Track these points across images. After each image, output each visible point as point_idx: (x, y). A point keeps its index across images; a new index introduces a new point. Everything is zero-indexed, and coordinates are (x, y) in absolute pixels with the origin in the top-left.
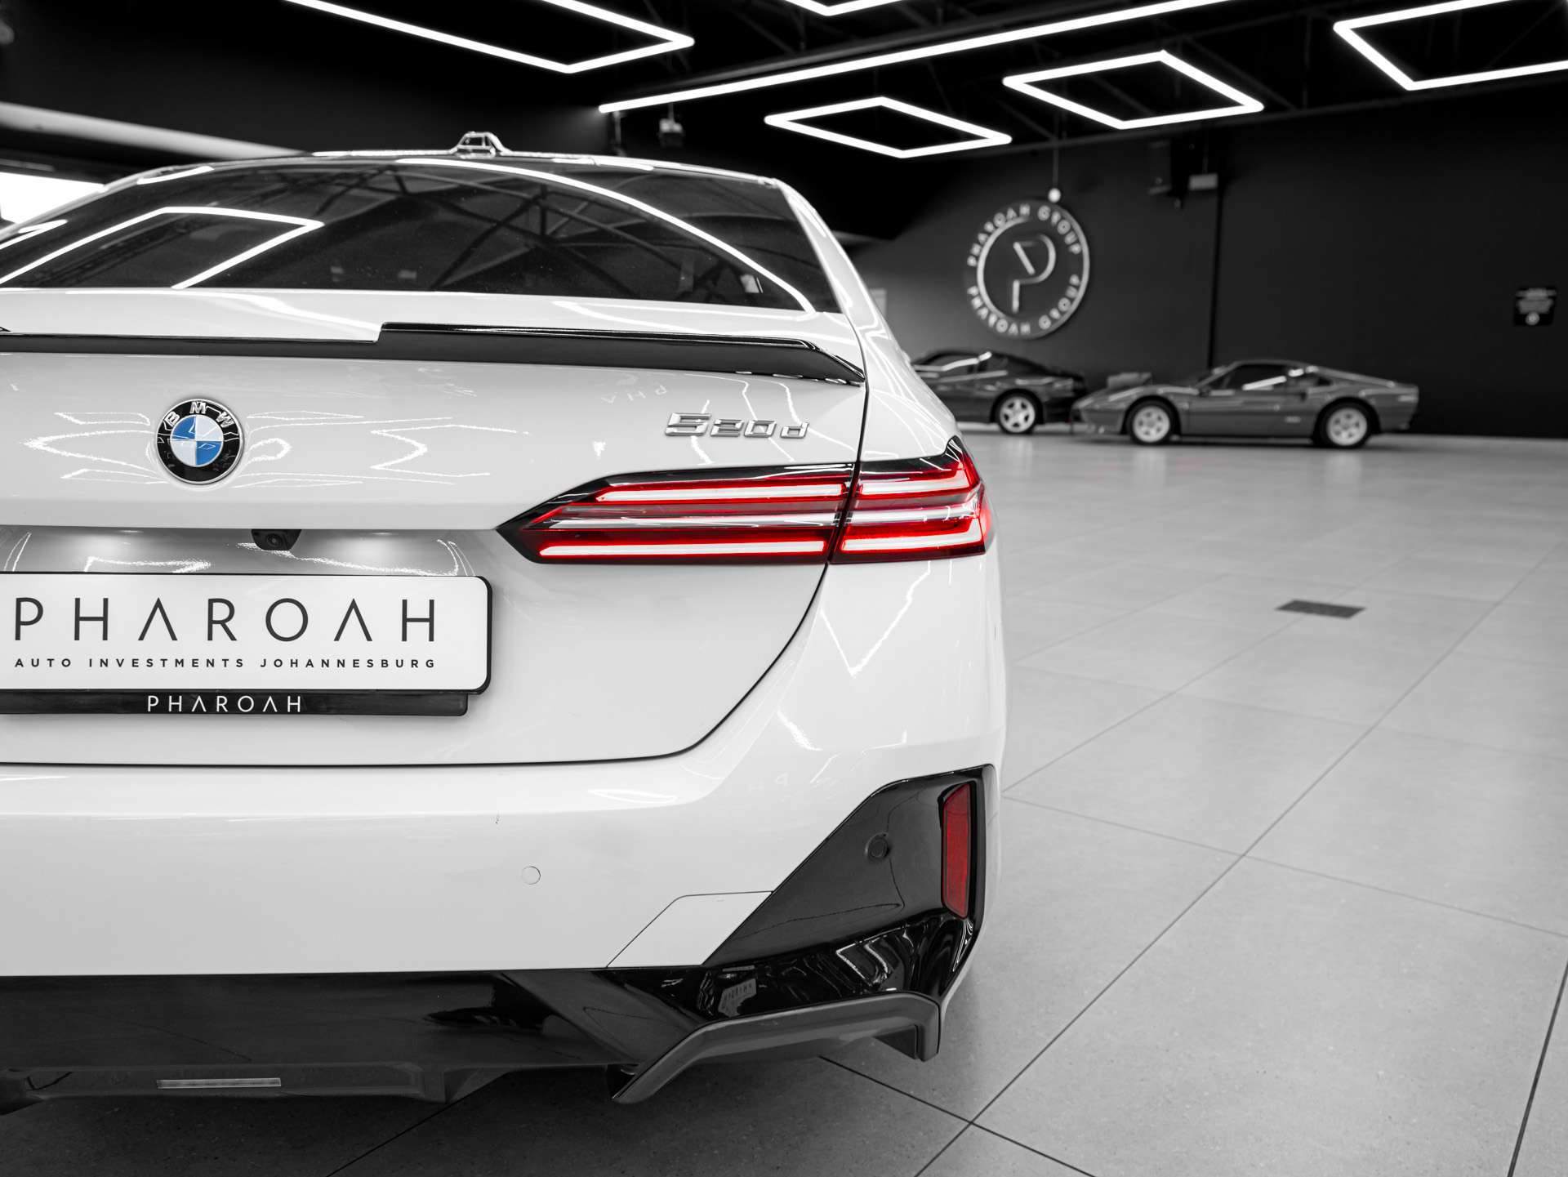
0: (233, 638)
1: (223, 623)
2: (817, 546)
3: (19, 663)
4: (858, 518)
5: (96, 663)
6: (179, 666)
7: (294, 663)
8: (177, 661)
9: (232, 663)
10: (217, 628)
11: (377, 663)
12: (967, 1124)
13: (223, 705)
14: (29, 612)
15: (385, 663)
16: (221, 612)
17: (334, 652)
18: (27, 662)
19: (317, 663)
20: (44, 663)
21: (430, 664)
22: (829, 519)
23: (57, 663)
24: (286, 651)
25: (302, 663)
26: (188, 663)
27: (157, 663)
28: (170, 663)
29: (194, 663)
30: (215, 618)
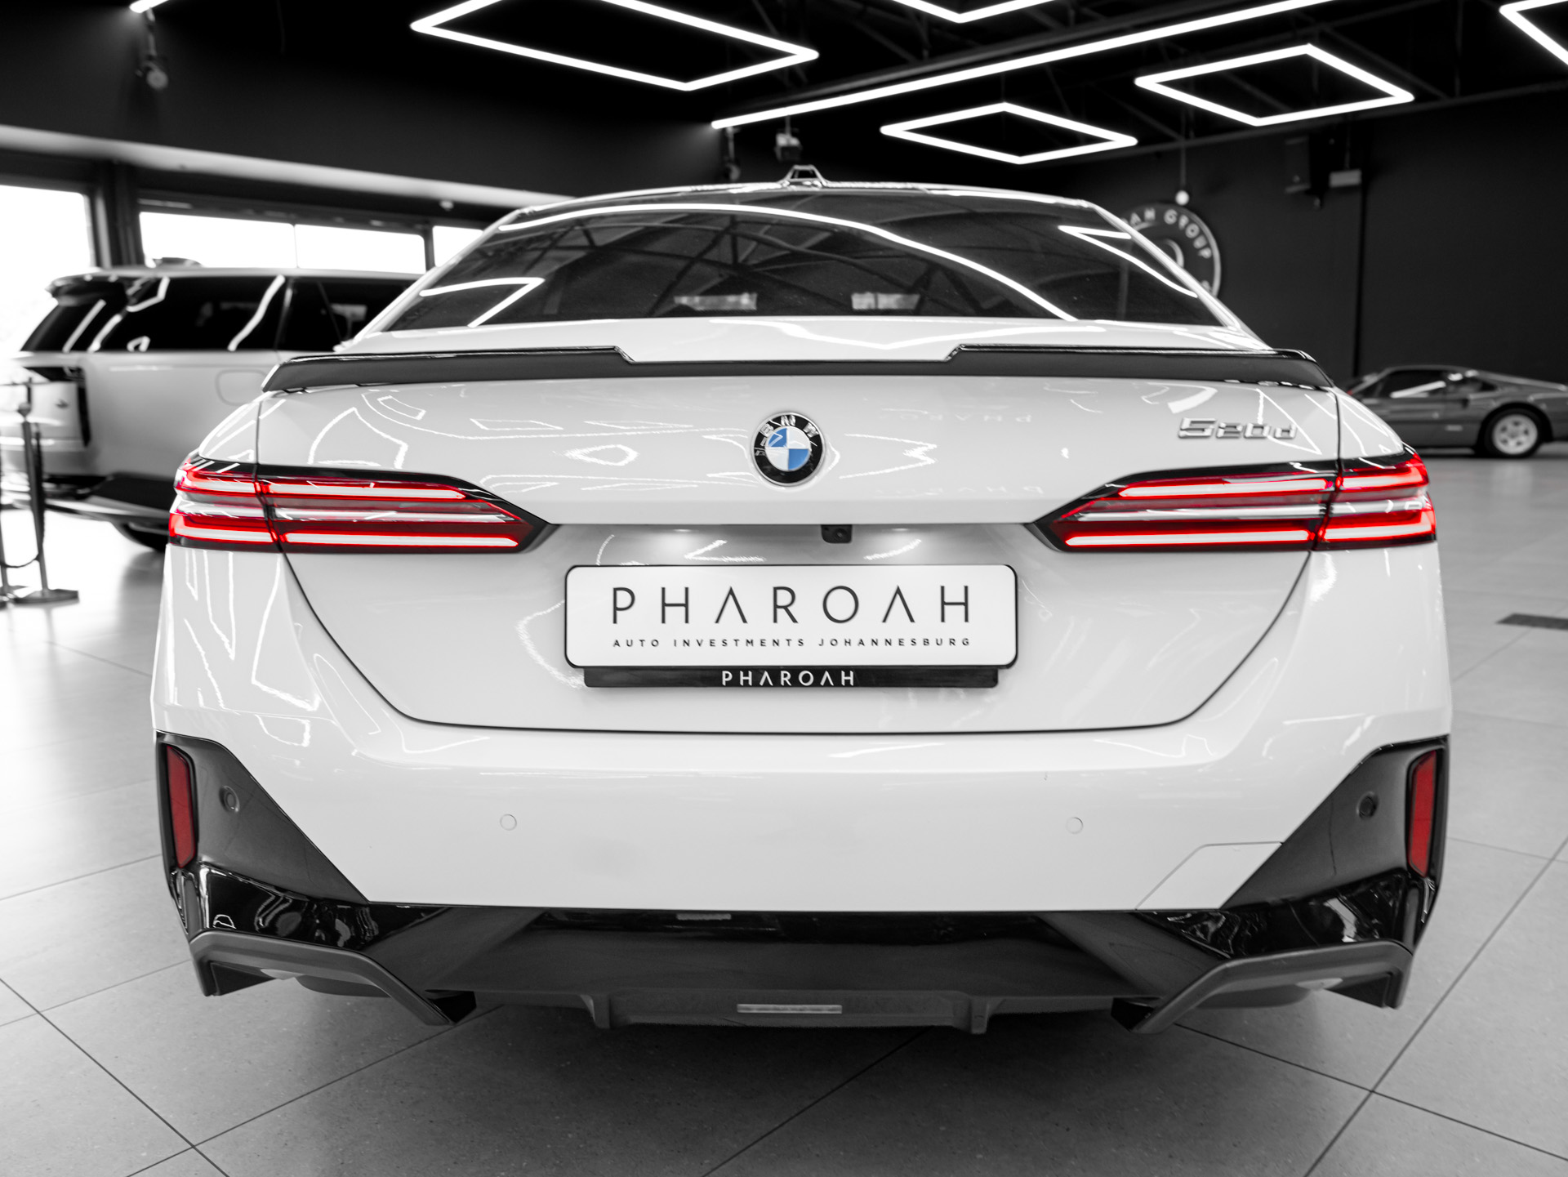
0: (794, 621)
1: (786, 608)
2: (1301, 535)
3: (617, 643)
4: (1339, 509)
5: (680, 643)
6: (749, 645)
7: (848, 642)
8: (748, 641)
9: (794, 643)
10: (781, 613)
11: (920, 642)
12: (1367, 1093)
13: (787, 679)
14: (623, 599)
15: (926, 642)
16: (784, 598)
17: (882, 632)
18: (622, 643)
19: (867, 642)
20: (637, 643)
21: (966, 643)
22: (1314, 510)
23: (647, 643)
24: (841, 632)
25: (855, 642)
26: (757, 643)
27: (731, 643)
28: (742, 643)
29: (762, 643)
30: (779, 604)
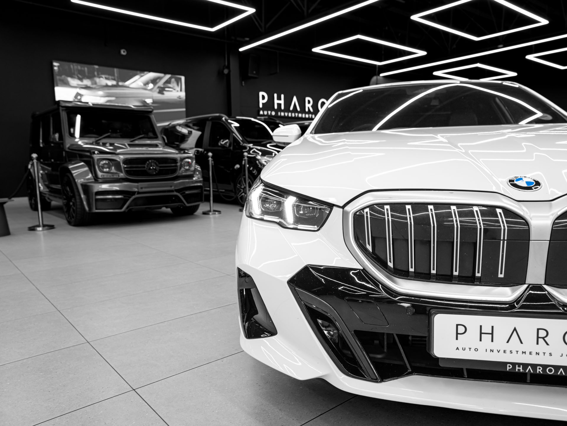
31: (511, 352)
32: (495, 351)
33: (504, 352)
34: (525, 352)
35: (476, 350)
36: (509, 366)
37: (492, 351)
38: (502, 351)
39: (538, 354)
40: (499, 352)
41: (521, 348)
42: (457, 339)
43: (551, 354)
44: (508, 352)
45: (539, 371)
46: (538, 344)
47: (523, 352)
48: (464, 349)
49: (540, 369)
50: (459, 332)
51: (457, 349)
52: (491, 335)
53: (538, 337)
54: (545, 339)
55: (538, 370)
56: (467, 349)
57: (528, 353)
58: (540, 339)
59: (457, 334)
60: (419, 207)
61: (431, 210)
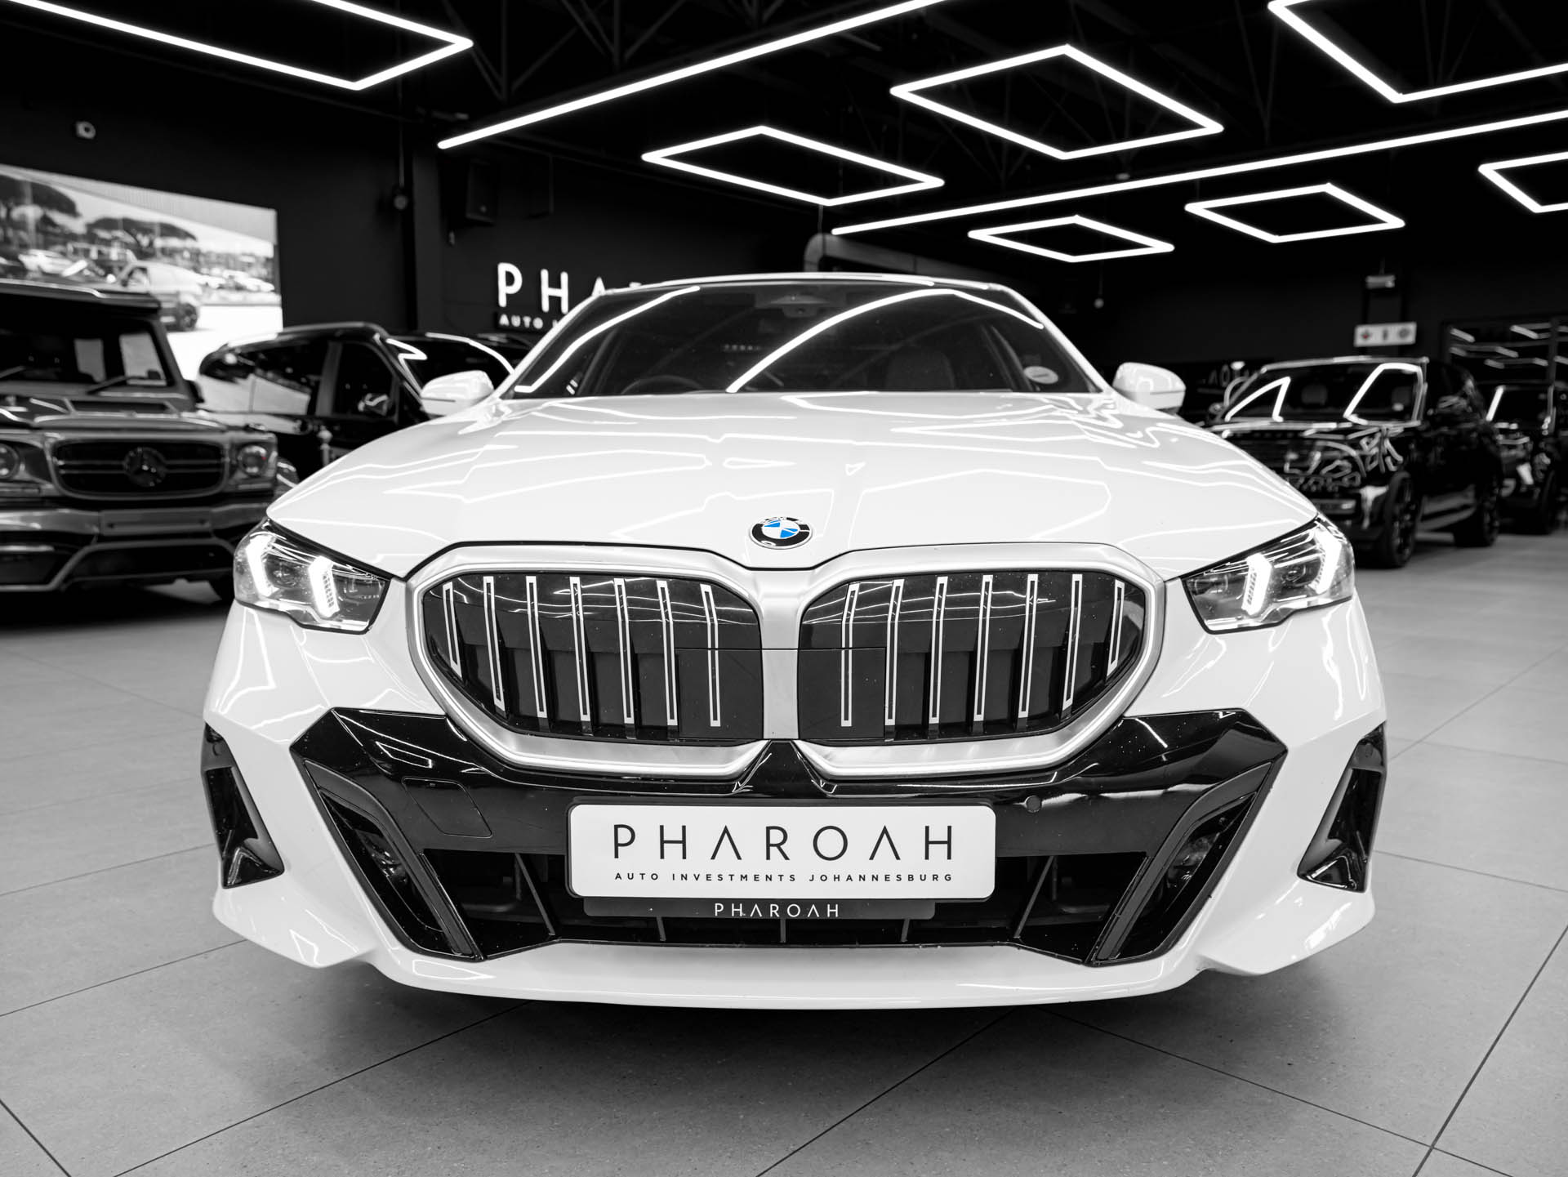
31: (720, 878)
32: (691, 878)
33: (708, 877)
34: (746, 876)
35: (654, 877)
36: (719, 908)
37: (684, 877)
38: (703, 878)
39: (769, 878)
40: (697, 879)
41: (739, 868)
42: (616, 856)
43: (792, 878)
44: (714, 877)
45: (773, 913)
46: (768, 857)
47: (742, 876)
48: (631, 877)
49: (774, 908)
50: (620, 842)
51: (618, 876)
52: (681, 845)
53: (769, 845)
54: (781, 846)
55: (772, 911)
56: (637, 877)
57: (751, 878)
58: (772, 848)
59: (617, 845)
60: (551, 579)
61: (575, 585)
